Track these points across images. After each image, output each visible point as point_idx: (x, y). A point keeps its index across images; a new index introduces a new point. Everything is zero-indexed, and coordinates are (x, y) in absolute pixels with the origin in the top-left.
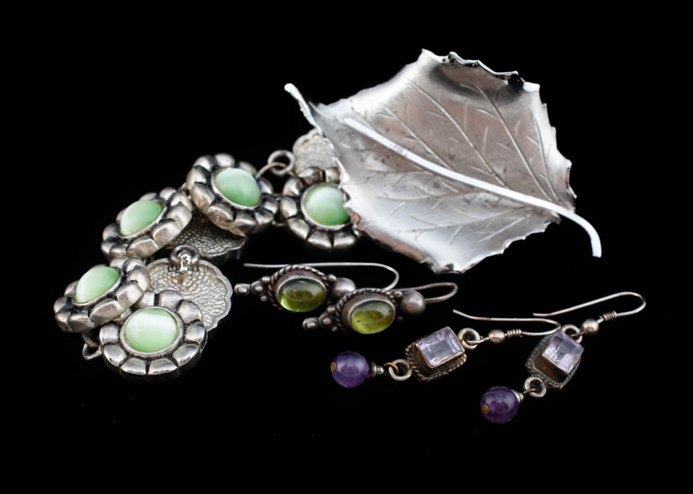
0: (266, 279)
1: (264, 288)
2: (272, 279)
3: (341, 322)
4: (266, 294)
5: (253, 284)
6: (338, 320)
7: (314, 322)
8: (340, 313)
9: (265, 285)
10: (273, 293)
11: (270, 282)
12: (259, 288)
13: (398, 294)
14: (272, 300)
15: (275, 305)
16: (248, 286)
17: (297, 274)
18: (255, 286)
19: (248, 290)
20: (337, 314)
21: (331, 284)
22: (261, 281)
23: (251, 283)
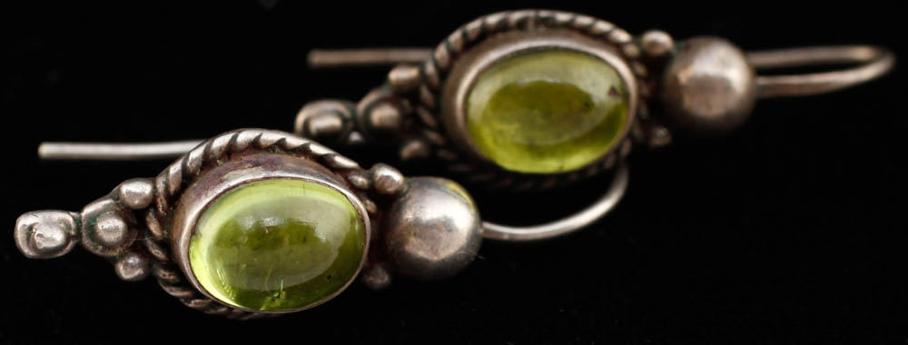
0: (136, 190)
1: (130, 226)
2: (161, 185)
3: (441, 128)
4: (139, 249)
5: (89, 210)
6: (427, 117)
7: (340, 115)
8: (437, 92)
9: (135, 217)
10: (168, 245)
11: (152, 203)
12: (111, 227)
13: (654, 44)
14: (163, 274)
15: (176, 293)
16: (68, 217)
17: (256, 165)
18: (94, 217)
19: (68, 238)
20: (425, 93)
21: (385, 205)
22: (117, 198)
23: (79, 210)
